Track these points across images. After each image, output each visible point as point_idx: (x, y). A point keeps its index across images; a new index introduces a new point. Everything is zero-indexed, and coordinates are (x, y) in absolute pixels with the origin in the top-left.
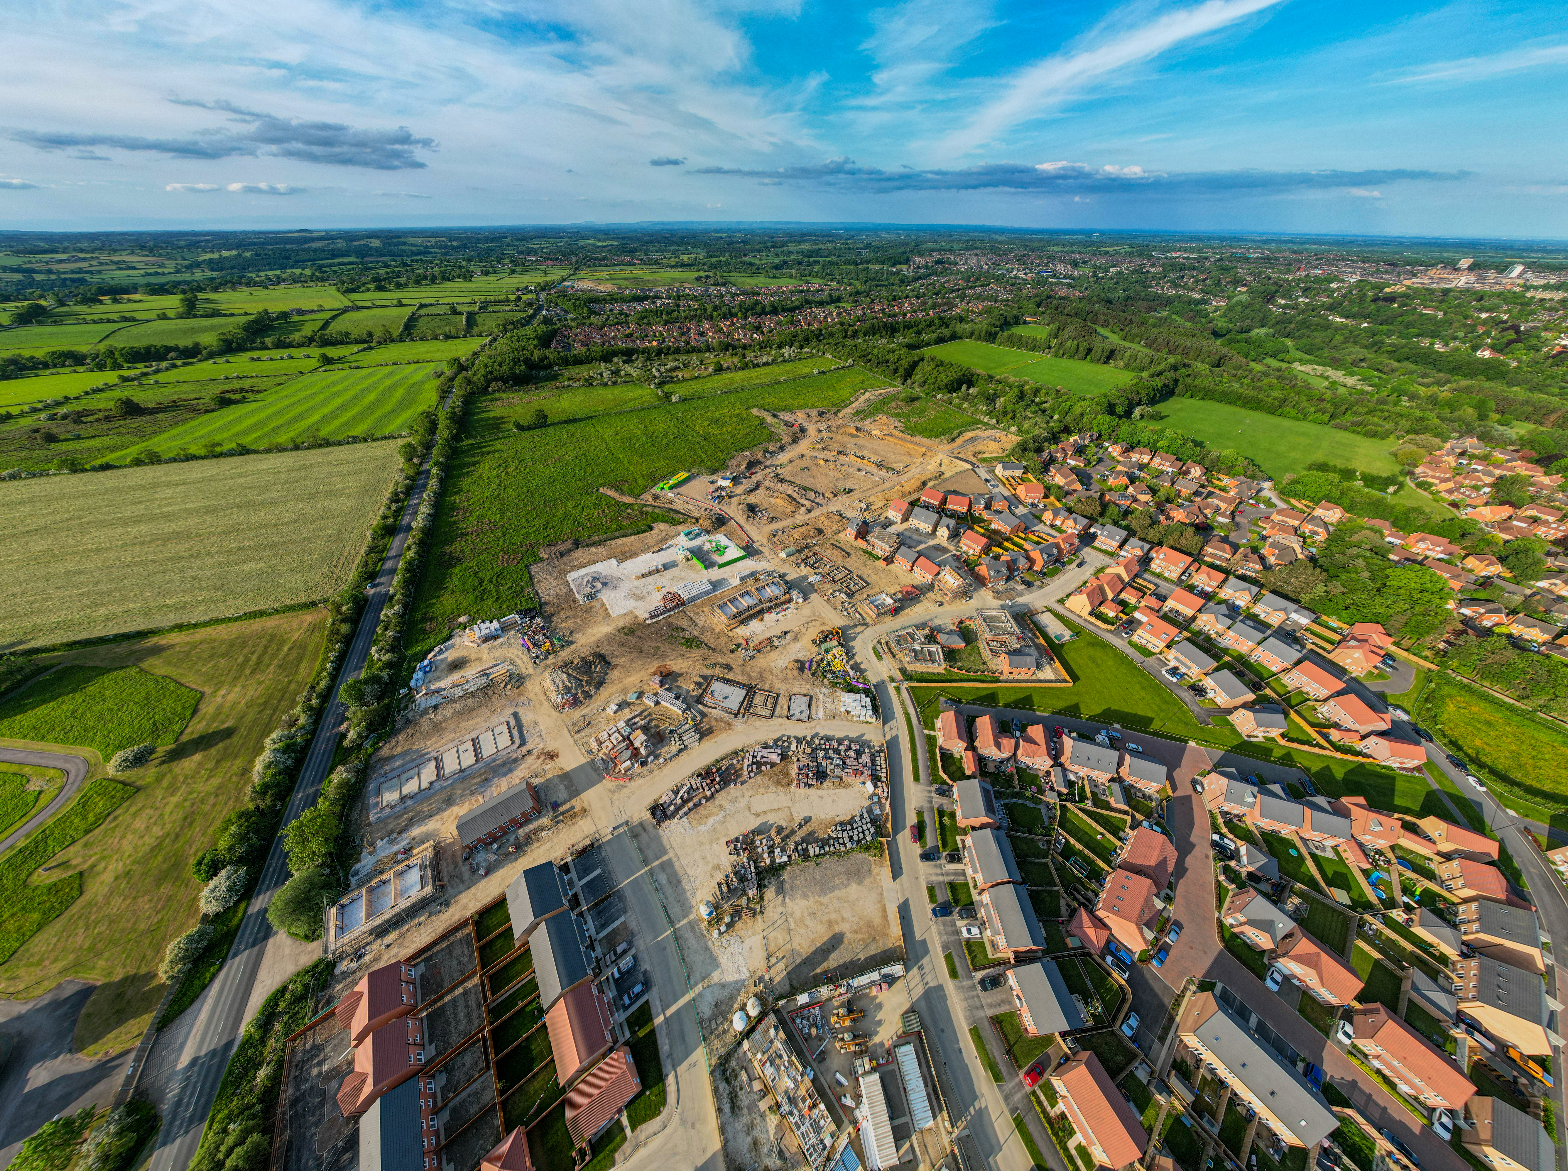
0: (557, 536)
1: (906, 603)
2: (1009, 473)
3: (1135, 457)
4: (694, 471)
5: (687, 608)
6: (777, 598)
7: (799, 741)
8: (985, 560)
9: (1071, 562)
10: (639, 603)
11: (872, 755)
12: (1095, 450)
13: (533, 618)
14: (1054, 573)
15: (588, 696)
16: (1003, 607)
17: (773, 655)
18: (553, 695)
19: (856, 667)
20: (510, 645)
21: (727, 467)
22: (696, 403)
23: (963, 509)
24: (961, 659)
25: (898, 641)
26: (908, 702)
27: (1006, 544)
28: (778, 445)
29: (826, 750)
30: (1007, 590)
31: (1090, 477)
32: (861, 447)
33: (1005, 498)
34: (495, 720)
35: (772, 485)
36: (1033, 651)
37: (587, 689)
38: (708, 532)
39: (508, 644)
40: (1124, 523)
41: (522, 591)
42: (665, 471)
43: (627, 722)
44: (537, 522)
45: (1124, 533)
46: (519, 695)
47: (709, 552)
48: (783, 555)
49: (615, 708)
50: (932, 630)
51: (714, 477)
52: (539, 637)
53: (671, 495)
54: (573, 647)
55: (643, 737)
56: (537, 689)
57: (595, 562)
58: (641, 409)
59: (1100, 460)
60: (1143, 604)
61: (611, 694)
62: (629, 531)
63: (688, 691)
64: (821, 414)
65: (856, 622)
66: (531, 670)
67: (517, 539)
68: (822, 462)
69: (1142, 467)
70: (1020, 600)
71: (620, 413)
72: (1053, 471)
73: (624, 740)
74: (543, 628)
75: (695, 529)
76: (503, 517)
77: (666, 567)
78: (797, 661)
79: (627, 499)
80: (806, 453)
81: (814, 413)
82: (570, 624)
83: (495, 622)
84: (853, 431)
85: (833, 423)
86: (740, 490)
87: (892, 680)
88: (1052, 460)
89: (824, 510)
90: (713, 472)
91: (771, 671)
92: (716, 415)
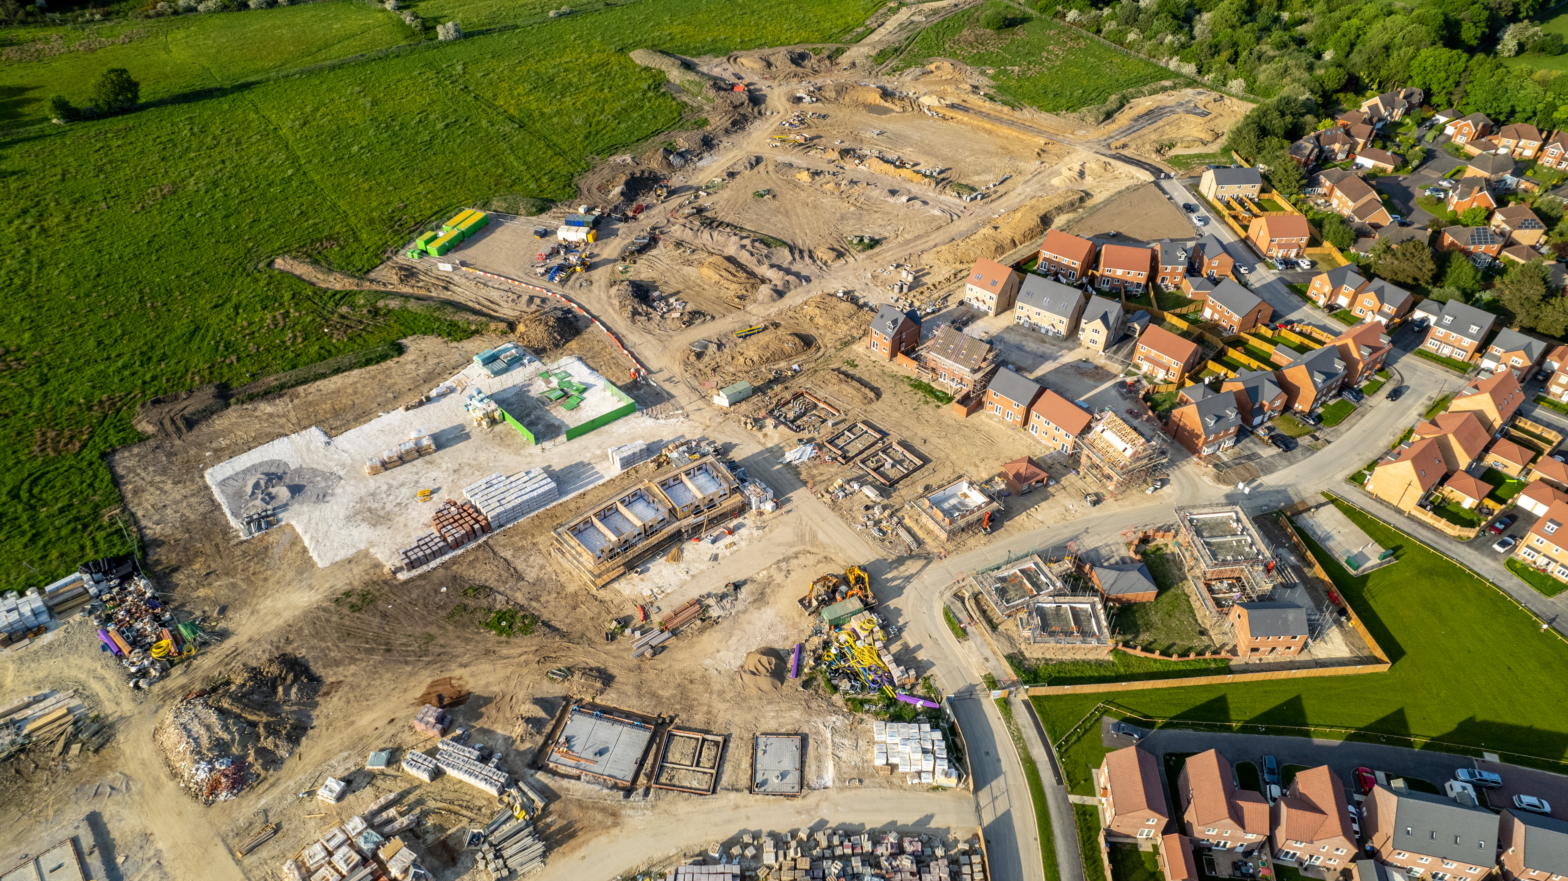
0: (176, 380)
1: (1015, 501)
2: (1231, 191)
3: (1504, 145)
4: (497, 204)
5: (497, 538)
6: (711, 505)
7: (780, 843)
8: (1192, 392)
9: (1376, 388)
10: (380, 533)
11: (954, 862)
12: (1415, 132)
13: (126, 578)
14: (1339, 416)
15: (271, 761)
16: (1232, 500)
17: (710, 640)
18: (185, 766)
19: (905, 658)
20: (73, 649)
21: (577, 193)
22: (496, 41)
23: (1138, 276)
24: (1149, 627)
25: (1002, 592)
26: (1031, 733)
27: (1234, 354)
28: (698, 135)
29: (845, 858)
30: (1238, 460)
31: (1409, 196)
32: (897, 139)
33: (1226, 249)
34: (42, 836)
35: (688, 235)
36: (1301, 596)
37: (268, 743)
38: (539, 353)
39: (68, 645)
40: (1487, 296)
41: (96, 513)
42: (426, 208)
43: (370, 820)
44: (125, 347)
45: (1490, 318)
46: (101, 770)
47: (543, 402)
48: (721, 400)
49: (337, 787)
50: (1079, 561)
51: (545, 220)
52: (145, 625)
53: (445, 267)
54: (228, 644)
55: (407, 856)
56: (147, 750)
57: (271, 437)
58: (363, 61)
59: (1429, 156)
60: (1536, 475)
61: (329, 754)
62: (346, 359)
63: (509, 741)
64: (798, 59)
65: (901, 551)
66: (127, 706)
67: (78, 391)
68: (804, 177)
69: (1521, 167)
70: (1269, 481)
71: (310, 73)
72: (1326, 183)
73: (365, 861)
74: (152, 602)
75: (508, 347)
76: (38, 337)
77: (441, 441)
78: (769, 652)
79: (337, 283)
80: (766, 152)
81: (780, 58)
82: (219, 588)
83: (32, 595)
84: (875, 98)
85: (827, 81)
86: (611, 248)
87: (993, 683)
88: (1323, 160)
89: (815, 290)
90: (543, 206)
91: (706, 681)
92: (547, 67)
